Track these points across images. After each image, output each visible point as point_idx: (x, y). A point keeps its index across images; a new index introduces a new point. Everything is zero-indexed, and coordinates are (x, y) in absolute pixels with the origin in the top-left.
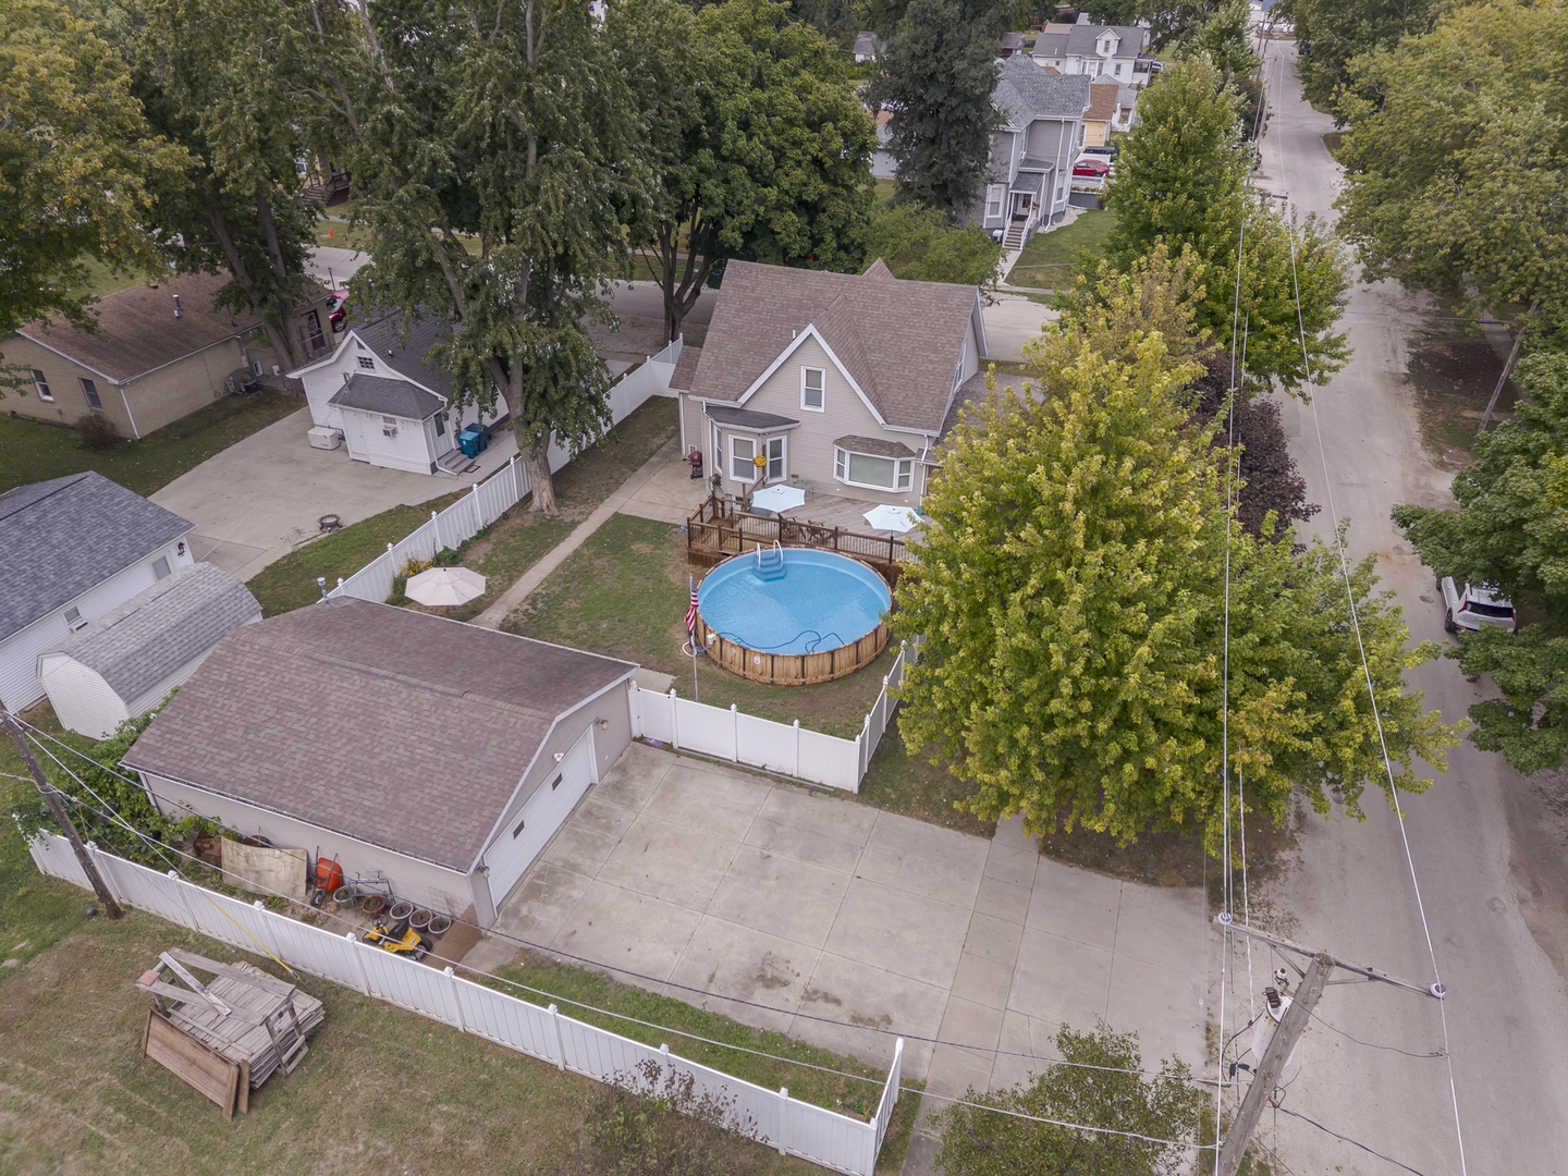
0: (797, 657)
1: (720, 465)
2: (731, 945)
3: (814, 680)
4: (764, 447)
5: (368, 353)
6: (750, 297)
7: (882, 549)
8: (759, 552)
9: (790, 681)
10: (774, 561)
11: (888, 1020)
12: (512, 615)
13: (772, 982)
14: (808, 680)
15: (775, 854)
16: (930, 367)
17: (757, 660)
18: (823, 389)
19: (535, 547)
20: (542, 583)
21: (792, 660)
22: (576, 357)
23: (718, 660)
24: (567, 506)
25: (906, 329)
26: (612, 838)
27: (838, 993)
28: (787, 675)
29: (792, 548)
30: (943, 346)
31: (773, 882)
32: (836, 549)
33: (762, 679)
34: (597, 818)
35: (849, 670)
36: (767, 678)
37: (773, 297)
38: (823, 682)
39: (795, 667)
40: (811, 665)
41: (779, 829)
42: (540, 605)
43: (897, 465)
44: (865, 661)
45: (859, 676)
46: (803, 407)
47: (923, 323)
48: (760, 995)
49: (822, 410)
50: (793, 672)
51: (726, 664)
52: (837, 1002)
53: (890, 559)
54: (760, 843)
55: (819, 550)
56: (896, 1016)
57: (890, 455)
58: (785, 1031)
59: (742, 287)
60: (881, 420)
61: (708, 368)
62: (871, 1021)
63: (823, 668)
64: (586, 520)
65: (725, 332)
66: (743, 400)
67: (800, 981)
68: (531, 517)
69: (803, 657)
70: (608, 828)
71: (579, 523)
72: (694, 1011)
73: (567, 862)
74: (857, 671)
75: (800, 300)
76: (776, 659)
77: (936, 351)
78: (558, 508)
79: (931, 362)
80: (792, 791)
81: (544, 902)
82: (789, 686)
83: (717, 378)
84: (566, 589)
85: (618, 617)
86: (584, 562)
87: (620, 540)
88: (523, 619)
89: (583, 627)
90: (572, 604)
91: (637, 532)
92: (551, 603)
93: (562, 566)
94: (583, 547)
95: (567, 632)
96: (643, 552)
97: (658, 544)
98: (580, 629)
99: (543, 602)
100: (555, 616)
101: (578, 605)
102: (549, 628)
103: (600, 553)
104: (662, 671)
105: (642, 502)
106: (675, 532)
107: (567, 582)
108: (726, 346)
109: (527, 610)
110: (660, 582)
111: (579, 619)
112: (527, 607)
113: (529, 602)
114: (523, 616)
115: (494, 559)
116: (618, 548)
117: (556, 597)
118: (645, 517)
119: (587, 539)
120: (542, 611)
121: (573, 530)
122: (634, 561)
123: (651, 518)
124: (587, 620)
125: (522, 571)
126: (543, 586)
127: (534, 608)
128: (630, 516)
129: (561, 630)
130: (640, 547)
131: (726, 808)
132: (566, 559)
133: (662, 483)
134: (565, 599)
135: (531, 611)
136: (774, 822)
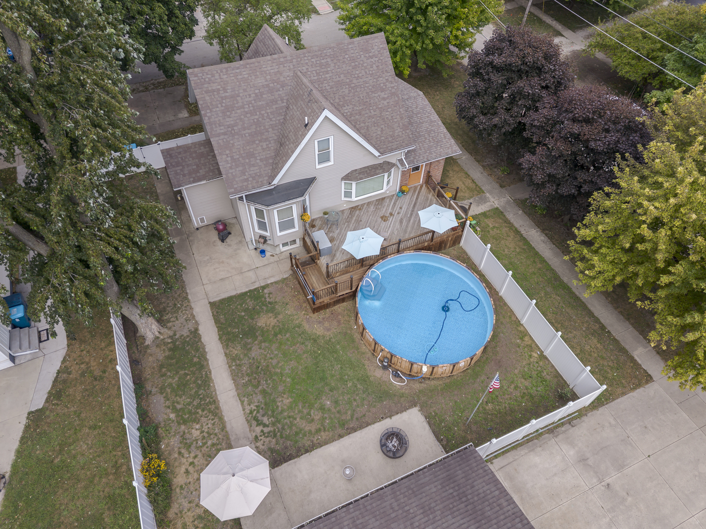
4: (304, 207)
6: (226, 97)
7: (427, 238)
12: (259, 444)
15: (608, 480)
17: (462, 365)
18: (331, 149)
20: (242, 403)
25: (355, 81)
30: (385, 85)
31: (630, 499)
33: (462, 370)
36: (465, 368)
41: (590, 462)
42: (265, 420)
46: (317, 166)
49: (332, 162)
53: (432, 240)
54: (595, 480)
60: (377, 154)
65: (225, 134)
66: (276, 181)
75: (268, 86)
80: (564, 432)
83: (244, 173)
84: (264, 392)
85: (327, 389)
86: (245, 361)
87: (244, 325)
88: (270, 442)
89: (316, 415)
90: (284, 402)
91: (246, 310)
92: (270, 413)
93: (235, 375)
94: (227, 348)
95: (313, 427)
96: (272, 324)
97: (272, 310)
98: (317, 418)
99: (263, 416)
100: (287, 421)
101: (291, 400)
102: (297, 434)
103: (246, 345)
104: (406, 409)
105: (215, 282)
106: (270, 294)
107: (257, 386)
108: (233, 144)
109: (262, 431)
110: (315, 340)
111: (305, 411)
112: (258, 429)
113: (254, 423)
114: (268, 439)
115: (179, 407)
116: (251, 332)
117: (266, 404)
118: (233, 293)
119: (220, 339)
120: (273, 424)
121: (200, 338)
122: (276, 335)
123: (239, 292)
124: (311, 406)
125: (214, 401)
126: (246, 403)
127: (265, 425)
128: (223, 300)
129: (307, 429)
130: (265, 321)
131: (555, 474)
132: (230, 367)
133: (208, 257)
134: (274, 401)
135: (266, 430)
136: (582, 460)
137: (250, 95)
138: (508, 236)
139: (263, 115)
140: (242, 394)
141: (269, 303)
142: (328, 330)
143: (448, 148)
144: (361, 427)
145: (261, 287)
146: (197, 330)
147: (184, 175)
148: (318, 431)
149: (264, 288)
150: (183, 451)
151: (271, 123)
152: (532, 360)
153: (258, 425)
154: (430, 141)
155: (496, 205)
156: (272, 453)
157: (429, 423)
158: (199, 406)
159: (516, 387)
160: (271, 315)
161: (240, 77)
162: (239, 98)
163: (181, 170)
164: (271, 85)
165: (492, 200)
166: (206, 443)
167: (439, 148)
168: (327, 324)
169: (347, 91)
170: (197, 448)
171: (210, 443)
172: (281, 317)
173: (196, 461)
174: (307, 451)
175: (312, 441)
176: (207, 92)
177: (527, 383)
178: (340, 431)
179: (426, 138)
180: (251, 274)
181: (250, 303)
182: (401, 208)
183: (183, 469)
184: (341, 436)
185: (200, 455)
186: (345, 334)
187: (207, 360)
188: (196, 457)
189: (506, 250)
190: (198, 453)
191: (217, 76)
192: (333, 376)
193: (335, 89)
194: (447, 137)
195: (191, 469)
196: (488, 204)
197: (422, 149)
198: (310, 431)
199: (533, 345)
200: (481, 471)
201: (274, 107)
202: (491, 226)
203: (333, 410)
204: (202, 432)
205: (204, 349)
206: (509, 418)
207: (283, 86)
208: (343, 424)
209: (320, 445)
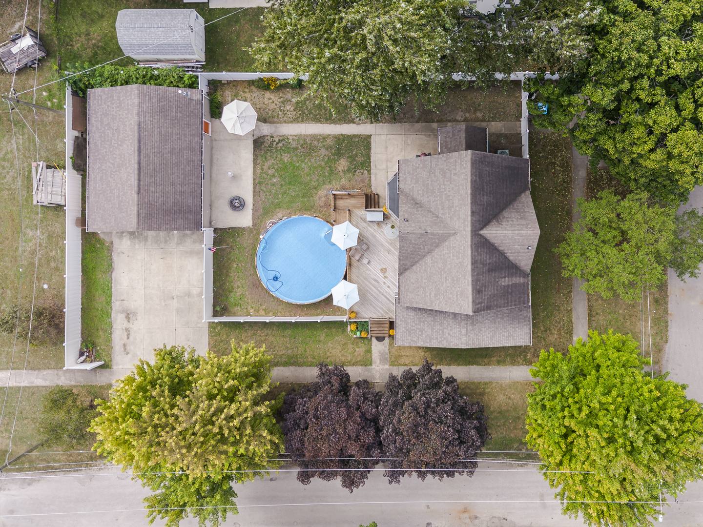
2: (136, 301)
6: (451, 174)
11: (127, 354)
12: (269, 137)
13: (128, 318)
15: (175, 300)
16: (428, 294)
20: (296, 136)
25: (445, 275)
26: (162, 245)
27: (131, 337)
31: (164, 304)
34: (168, 236)
37: (453, 189)
41: (186, 297)
42: (281, 145)
47: (449, 285)
48: (123, 316)
52: (128, 338)
54: (178, 294)
56: (129, 356)
58: (114, 327)
59: (456, 165)
61: (413, 165)
62: (125, 349)
65: (431, 167)
67: (131, 326)
70: (166, 242)
72: (110, 300)
73: (147, 236)
75: (453, 207)
77: (436, 295)
79: (430, 294)
81: (130, 238)
84: (297, 149)
85: (283, 183)
86: (320, 145)
87: (346, 150)
88: (268, 143)
89: (271, 172)
90: (286, 158)
91: (356, 155)
92: (283, 148)
93: (314, 137)
94: (333, 137)
95: (265, 168)
96: (339, 167)
97: (349, 171)
98: (270, 171)
99: (283, 144)
100: (275, 156)
101: (286, 161)
102: (266, 158)
103: (331, 148)
104: (253, 219)
105: (386, 142)
106: (362, 174)
107: (302, 146)
108: (424, 171)
109: (275, 141)
110: (316, 188)
111: (276, 167)
112: (277, 140)
113: (281, 138)
114: (269, 143)
115: (308, 102)
116: (339, 154)
117: (289, 148)
118: (372, 151)
119: (342, 135)
120: (276, 148)
121: (347, 123)
122: (330, 167)
123: (372, 155)
124: (277, 170)
125: (303, 121)
126: (295, 137)
127: (277, 143)
128: (370, 144)
129: (266, 164)
130: (343, 164)
131: (189, 276)
132: (320, 135)
133: (410, 143)
134: (289, 153)
135: (275, 143)
136: (189, 294)
137: (449, 191)
138: (343, 355)
139: (437, 197)
140: (300, 137)
141: (355, 171)
142: (319, 199)
143: (401, 337)
144: (254, 192)
145: (370, 170)
146: (354, 123)
147: (446, 138)
148: (262, 169)
149: (369, 171)
150: (282, 99)
151: (432, 202)
152: (250, 307)
153: (279, 140)
154: (413, 326)
155: (374, 366)
156: (261, 142)
157: (239, 228)
158: (303, 112)
159: (238, 287)
160: (346, 169)
161: (461, 187)
162: (449, 183)
163: (449, 136)
164: (453, 210)
165: (381, 367)
166: (281, 111)
167: (404, 329)
168: (323, 199)
169: (440, 266)
170: (280, 107)
171: (280, 113)
172: (342, 174)
173: (274, 104)
174: (254, 159)
175: (258, 164)
176: (456, 161)
177: (238, 294)
178: (257, 180)
179: (416, 324)
180: (384, 166)
181: (360, 159)
182: (389, 287)
183: (272, 97)
184: (254, 179)
185: (276, 107)
186: (312, 207)
187: (331, 123)
188: (276, 105)
189: (332, 345)
190: (277, 106)
191: (464, 171)
192: (289, 189)
193: (442, 257)
194: (412, 343)
195: (271, 101)
196: (378, 361)
197: (407, 316)
198: (264, 165)
199: (257, 314)
200: (187, 226)
201: (440, 207)
202: (357, 349)
203: (270, 181)
204: (288, 111)
205: (339, 124)
206: (225, 271)
207: (451, 217)
208: (260, 183)
209: (254, 167)
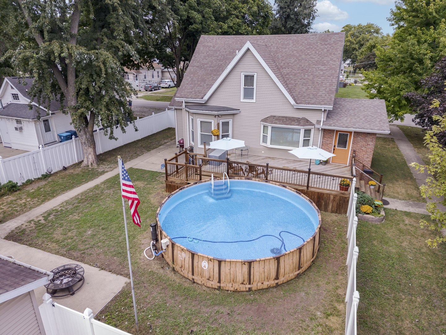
0: (244, 263)
1: (193, 141)
3: (260, 286)
4: (218, 124)
5: (16, 91)
7: (302, 179)
8: (212, 181)
9: (237, 286)
10: (224, 187)
14: (254, 287)
16: (321, 73)
17: (205, 264)
18: (255, 87)
19: (73, 183)
21: (239, 265)
22: (105, 66)
23: (170, 263)
24: (104, 164)
25: (303, 56)
28: (234, 281)
29: (236, 180)
30: (328, 62)
32: (267, 180)
33: (209, 284)
35: (292, 275)
36: (215, 284)
38: (269, 288)
39: (241, 273)
40: (257, 270)
43: (302, 132)
44: (305, 266)
45: (301, 281)
46: (242, 100)
47: (314, 52)
49: (254, 101)
50: (240, 278)
51: (177, 268)
53: (308, 186)
55: (254, 181)
57: (298, 125)
59: (208, 46)
60: (292, 102)
63: (269, 274)
64: (111, 171)
66: (206, 98)
68: (80, 169)
69: (250, 263)
71: (107, 172)
74: (298, 276)
76: (223, 264)
77: (324, 65)
78: (98, 165)
79: (322, 70)
82: (236, 291)
83: (192, 89)
86: (98, 191)
88: (31, 227)
89: (72, 233)
90: (75, 217)
93: (82, 194)
97: (150, 182)
98: (69, 235)
99: (54, 215)
101: (79, 218)
104: (119, 273)
105: (148, 163)
109: (40, 220)
111: (72, 227)
113: (45, 215)
114: (33, 225)
115: (41, 190)
117: (66, 212)
118: (147, 169)
119: (107, 179)
124: (80, 228)
126: (61, 205)
127: (45, 219)
129: (55, 236)
132: (88, 190)
134: (72, 213)
140: (69, 201)
141: (155, 179)
148: (56, 241)
150: (5, 204)
158: (46, 194)
160: (146, 183)
169: (293, 61)
170: (10, 206)
171: (17, 208)
175: (43, 243)
178: (64, 250)
184: (57, 253)
185: (4, 210)
187: (87, 183)
190: (6, 208)
203: (84, 238)
204: (25, 203)
208: (72, 249)
209: (40, 248)
